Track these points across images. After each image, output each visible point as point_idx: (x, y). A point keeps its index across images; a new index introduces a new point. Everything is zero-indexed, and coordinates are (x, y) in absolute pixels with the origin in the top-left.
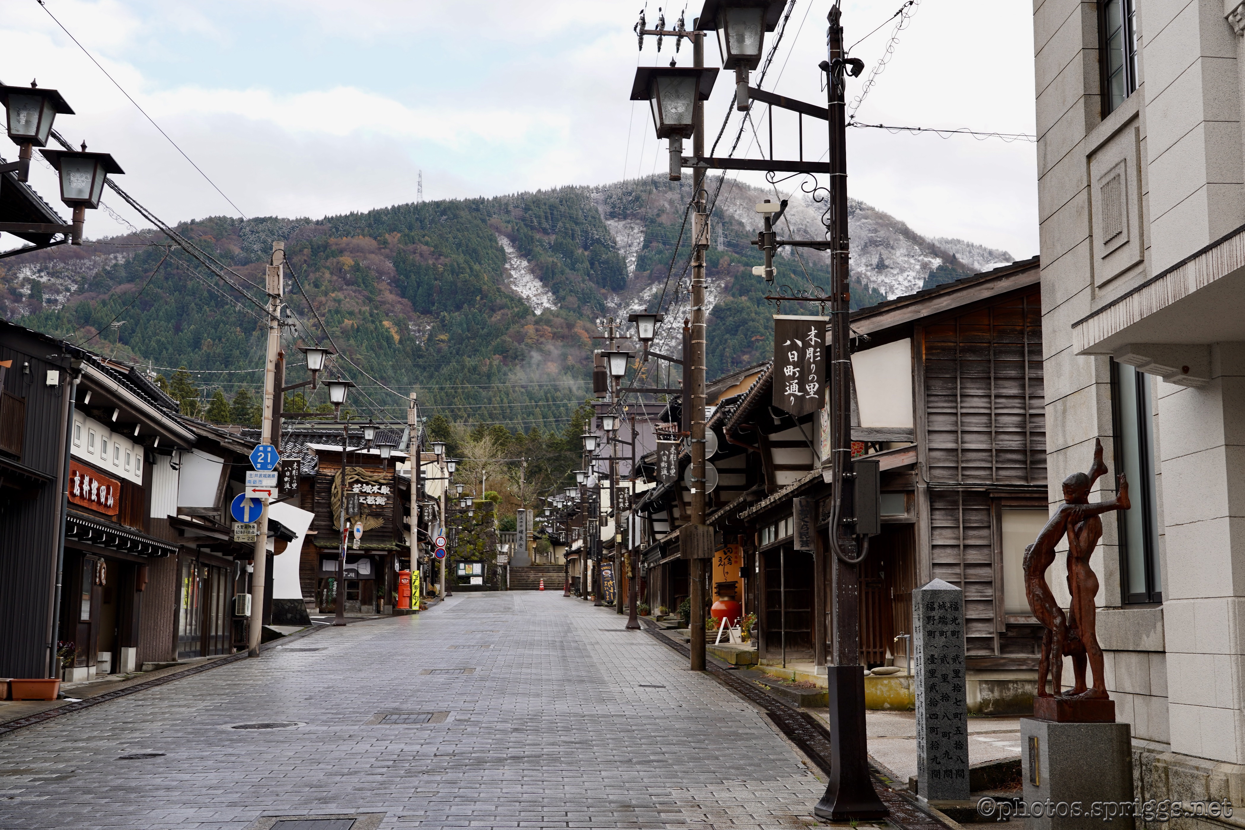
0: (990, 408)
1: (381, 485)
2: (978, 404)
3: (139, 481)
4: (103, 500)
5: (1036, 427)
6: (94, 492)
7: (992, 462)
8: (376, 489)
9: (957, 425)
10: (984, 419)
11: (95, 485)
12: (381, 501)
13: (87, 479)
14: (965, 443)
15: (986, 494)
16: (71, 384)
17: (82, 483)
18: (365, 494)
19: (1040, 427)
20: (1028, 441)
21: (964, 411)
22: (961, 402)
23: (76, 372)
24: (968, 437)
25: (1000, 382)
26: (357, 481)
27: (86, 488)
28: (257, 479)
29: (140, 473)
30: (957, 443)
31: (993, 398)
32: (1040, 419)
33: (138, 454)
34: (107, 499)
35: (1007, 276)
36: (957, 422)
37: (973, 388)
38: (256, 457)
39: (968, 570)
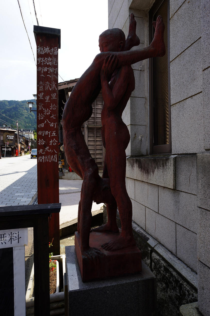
2: (100, 106)
8: (11, 136)
9: (95, 111)
14: (97, 116)
21: (96, 108)
26: (8, 135)
37: (99, 102)
39: (97, 146)
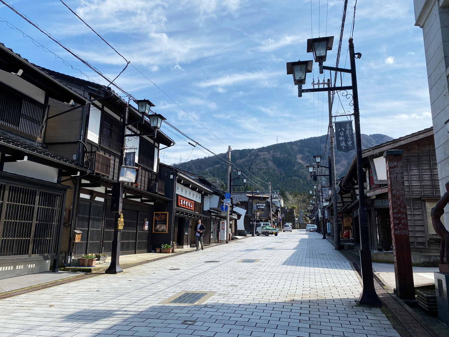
0: (420, 173)
1: (263, 204)
2: (415, 172)
3: (200, 202)
4: (189, 206)
5: (436, 178)
6: (187, 204)
7: (421, 189)
8: (262, 204)
9: (409, 178)
10: (418, 176)
11: (187, 202)
12: (263, 207)
13: (184, 201)
14: (412, 183)
15: (420, 198)
16: (176, 178)
17: (183, 202)
18: (260, 206)
19: (437, 178)
20: (433, 183)
21: (411, 174)
22: (410, 171)
23: (177, 175)
24: (413, 182)
25: (422, 165)
26: (258, 203)
27: (184, 203)
28: (226, 201)
29: (200, 200)
30: (409, 183)
31: (420, 170)
32: (437, 175)
33: (199, 195)
34: (190, 206)
35: (423, 133)
36: (409, 177)
37: (413, 167)
38: (226, 196)
39: (415, 222)
